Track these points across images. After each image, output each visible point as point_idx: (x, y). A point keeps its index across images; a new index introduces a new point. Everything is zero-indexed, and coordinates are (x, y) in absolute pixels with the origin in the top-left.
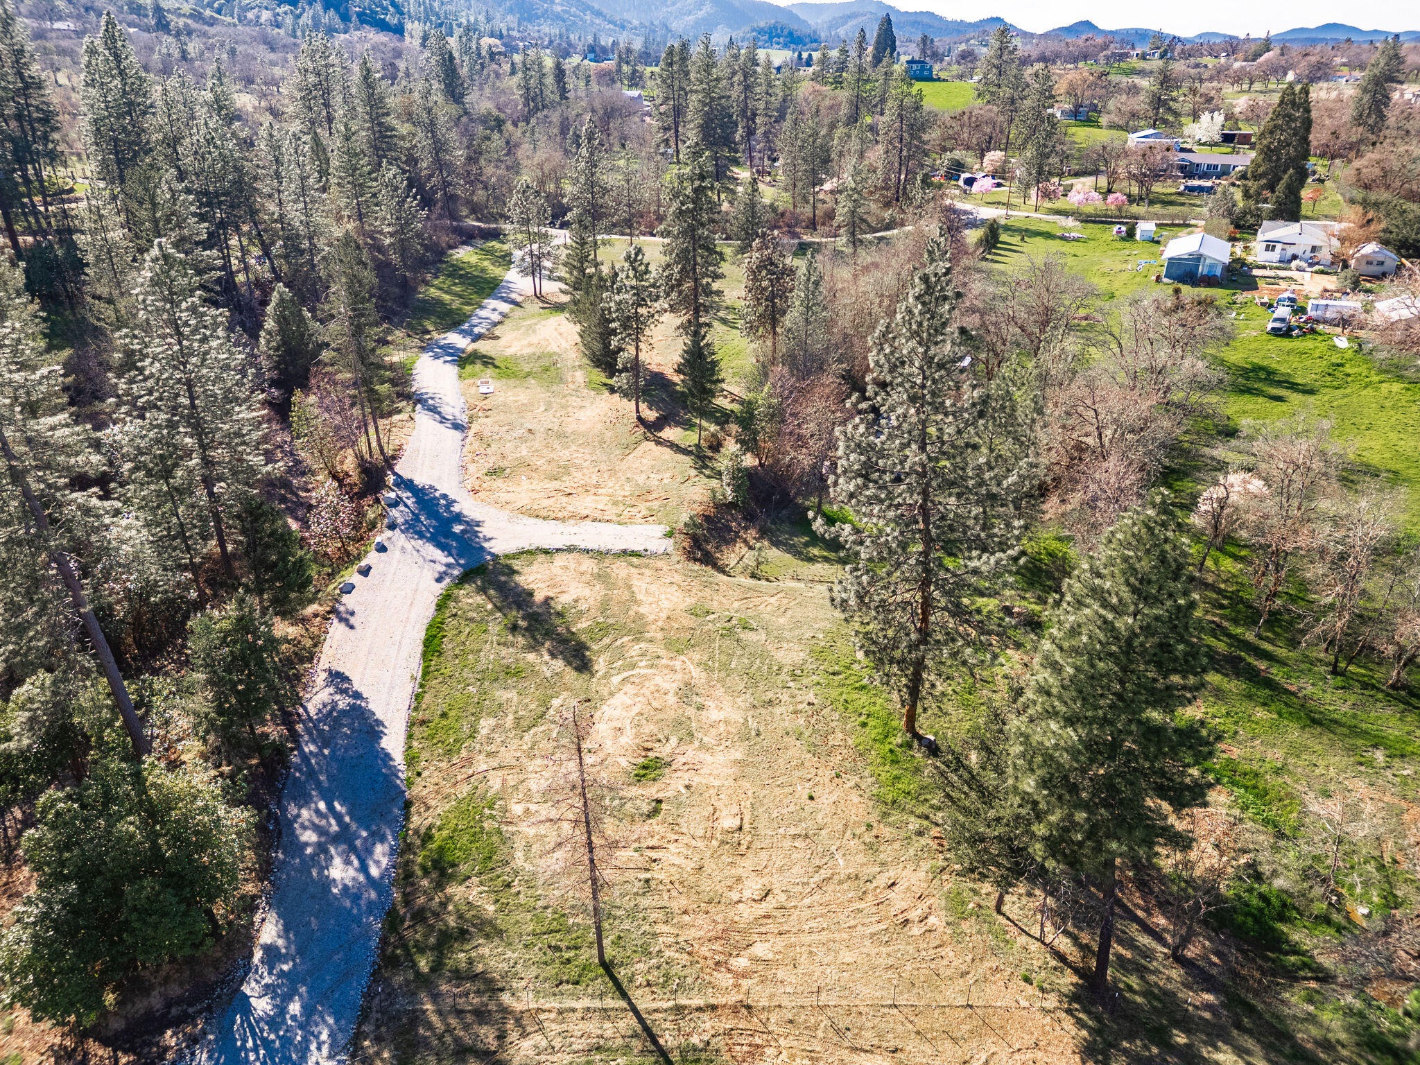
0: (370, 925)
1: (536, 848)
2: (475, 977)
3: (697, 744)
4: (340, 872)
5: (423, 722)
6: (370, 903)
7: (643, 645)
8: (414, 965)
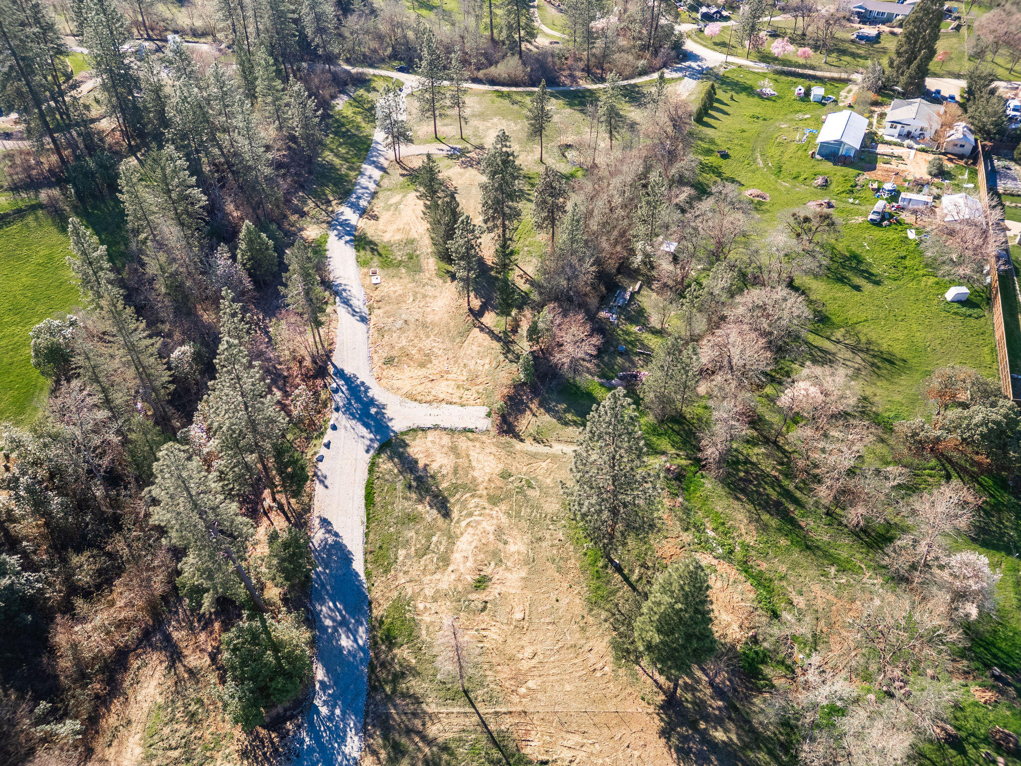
0: (363, 670)
1: (431, 629)
2: (410, 696)
3: (504, 566)
4: (346, 642)
5: (371, 552)
6: (361, 659)
7: (476, 500)
8: (384, 691)
